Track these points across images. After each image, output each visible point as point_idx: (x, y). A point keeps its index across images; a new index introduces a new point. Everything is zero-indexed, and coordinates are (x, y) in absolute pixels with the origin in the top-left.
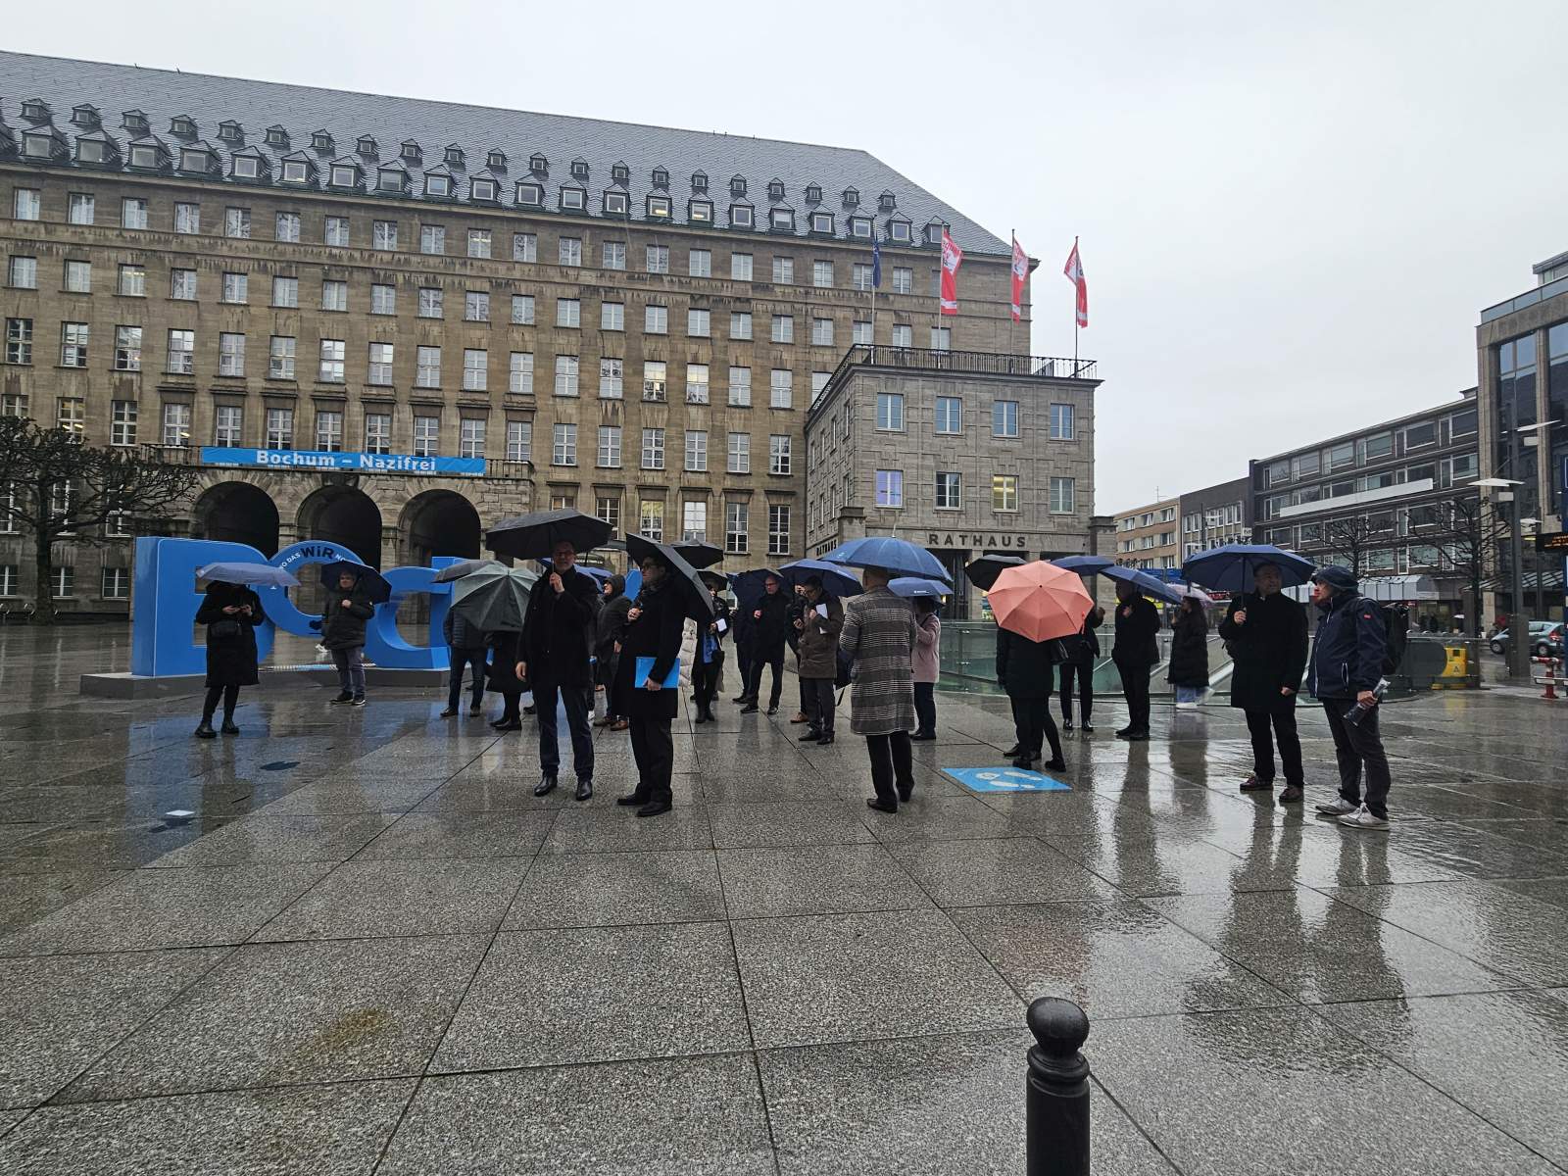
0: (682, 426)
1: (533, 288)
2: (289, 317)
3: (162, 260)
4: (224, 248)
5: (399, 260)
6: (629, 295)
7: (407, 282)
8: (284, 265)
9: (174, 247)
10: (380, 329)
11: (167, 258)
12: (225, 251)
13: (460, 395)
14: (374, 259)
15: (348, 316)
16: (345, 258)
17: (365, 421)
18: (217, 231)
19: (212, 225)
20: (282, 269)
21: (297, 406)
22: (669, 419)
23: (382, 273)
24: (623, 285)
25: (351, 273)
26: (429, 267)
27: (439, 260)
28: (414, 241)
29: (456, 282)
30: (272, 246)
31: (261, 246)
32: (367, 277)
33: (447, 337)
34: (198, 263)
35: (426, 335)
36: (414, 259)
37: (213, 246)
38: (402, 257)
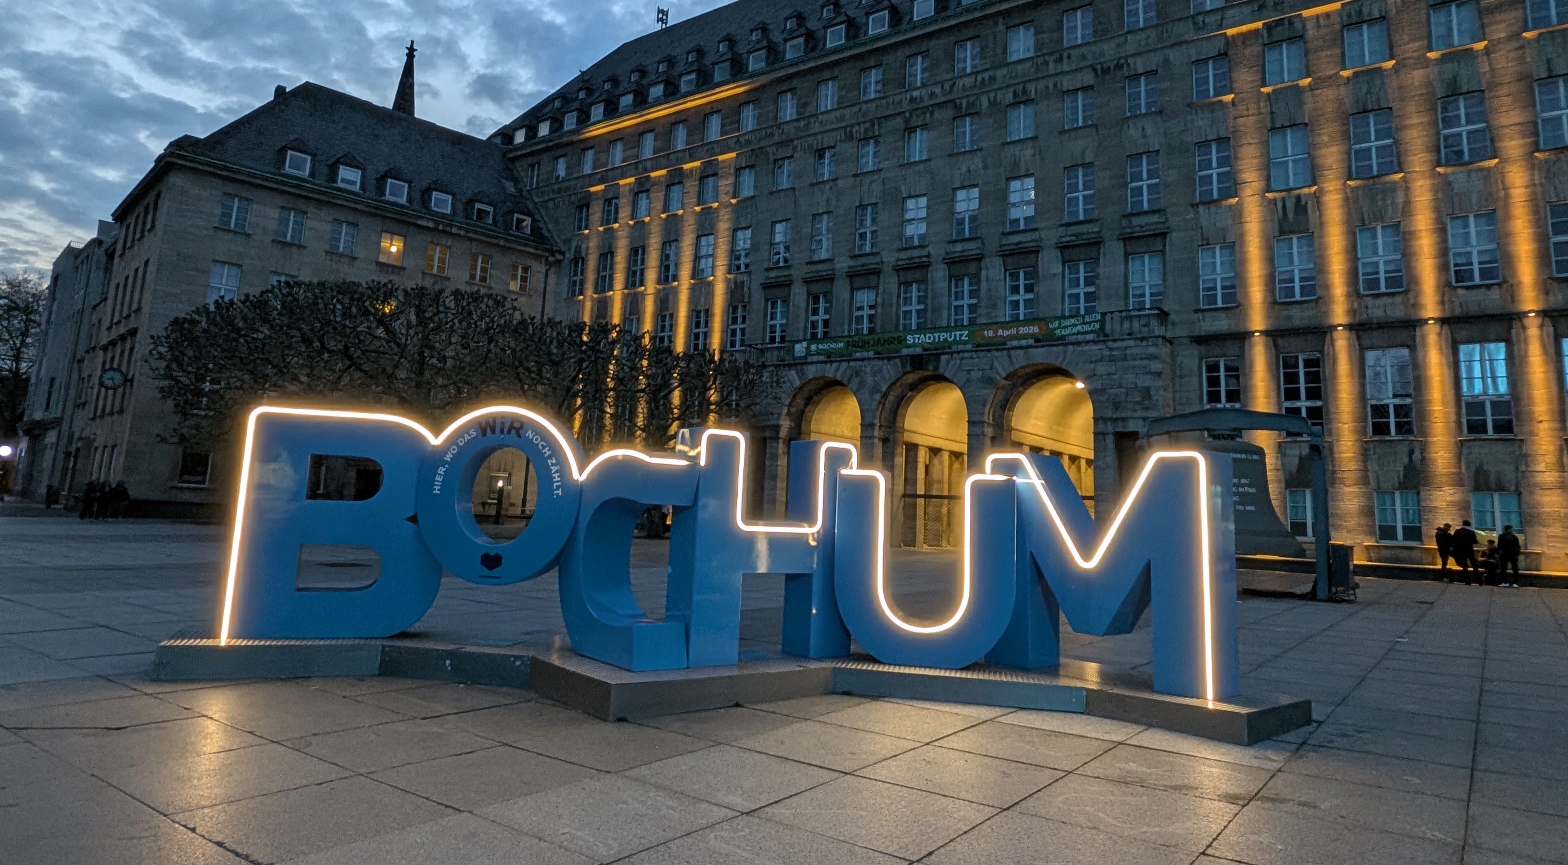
1: (1153, 61)
2: (873, 181)
3: (767, 153)
4: (817, 124)
5: (983, 79)
7: (993, 104)
8: (867, 125)
10: (964, 169)
11: (770, 150)
12: (816, 128)
13: (1061, 232)
14: (955, 89)
15: (932, 164)
16: (926, 98)
17: (950, 287)
18: (810, 110)
19: (805, 105)
20: (866, 130)
21: (881, 280)
23: (964, 102)
25: (932, 114)
26: (1017, 77)
27: (1028, 64)
28: (999, 51)
29: (1051, 87)
30: (856, 109)
31: (847, 112)
32: (947, 113)
33: (1042, 159)
34: (795, 149)
35: (1015, 164)
36: (1000, 73)
37: (807, 126)
38: (986, 75)
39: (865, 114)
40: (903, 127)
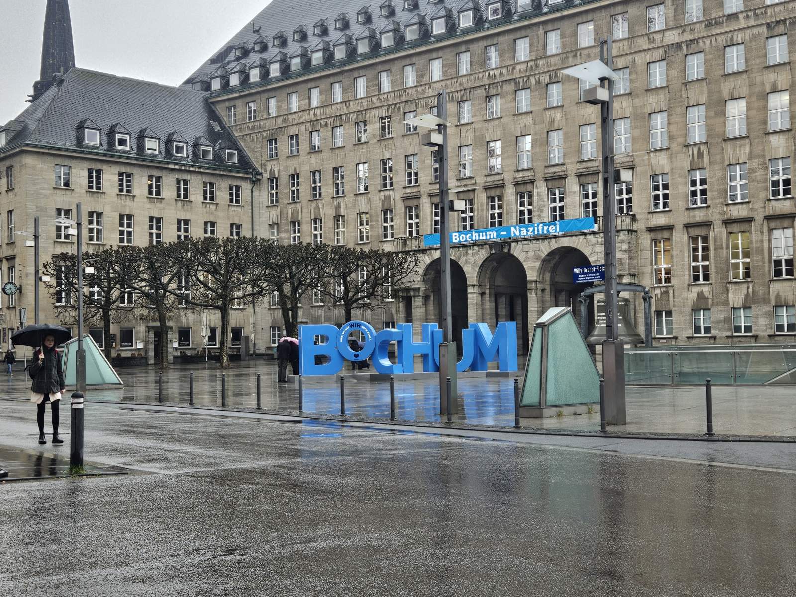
0: (764, 156)
1: (627, 60)
2: (467, 131)
3: (399, 109)
4: (430, 90)
5: (531, 66)
6: (708, 42)
7: (538, 82)
8: (462, 92)
9: (405, 98)
10: (522, 125)
11: (402, 106)
12: (430, 92)
13: (578, 166)
14: (515, 71)
15: (503, 120)
16: (498, 76)
17: (517, 198)
18: (426, 80)
19: (422, 76)
20: (462, 96)
21: (476, 196)
22: (751, 152)
23: (521, 80)
24: (702, 35)
25: (502, 87)
26: (551, 66)
27: (557, 58)
28: (540, 48)
30: (455, 80)
31: (449, 82)
32: (509, 88)
33: (566, 120)
34: (417, 106)
35: (552, 122)
36: (542, 62)
37: (424, 91)
38: (533, 63)
39: (461, 85)
40: (484, 95)
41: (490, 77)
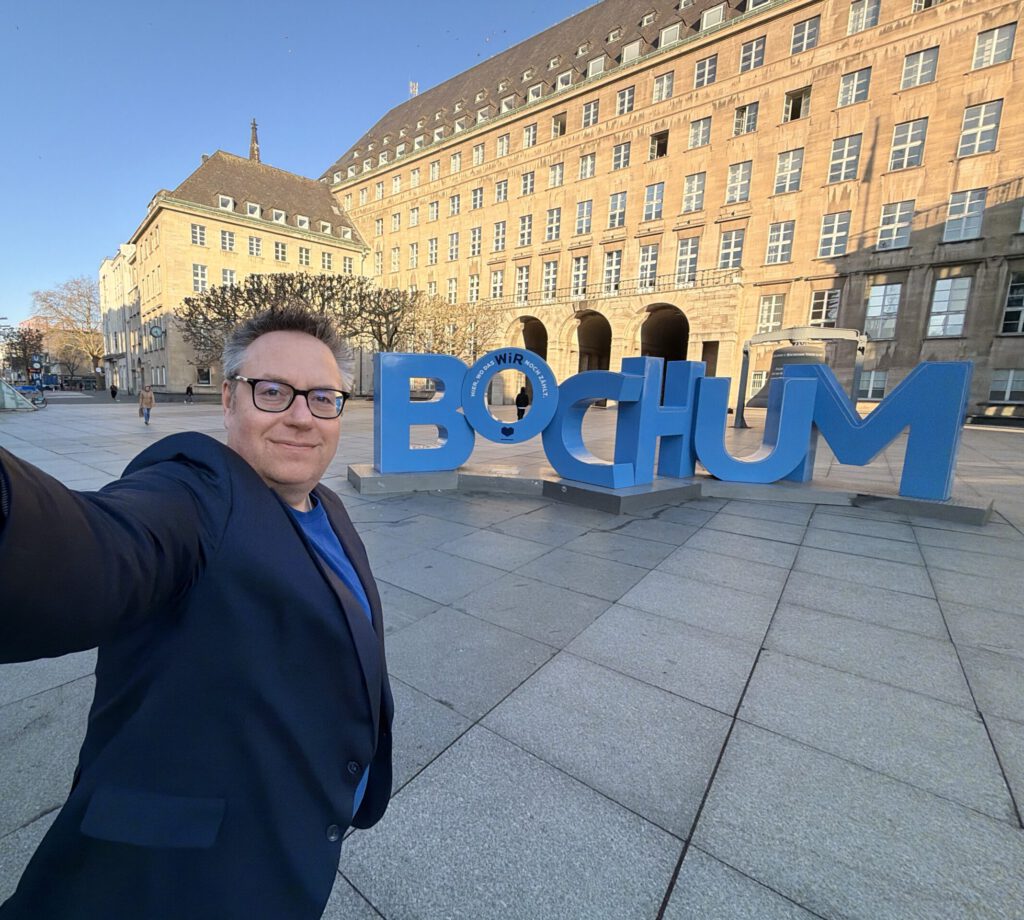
6: (880, 53)
8: (556, 155)
9: (497, 169)
10: (618, 181)
11: (494, 177)
12: (522, 160)
14: (616, 126)
15: (596, 179)
16: (595, 133)
17: (604, 258)
18: (518, 148)
20: (555, 159)
24: (873, 45)
25: (599, 145)
26: (659, 113)
27: (668, 104)
28: (648, 96)
29: (682, 118)
30: (549, 144)
31: (543, 147)
33: (670, 171)
34: (508, 174)
37: (516, 159)
38: (637, 114)
39: (555, 148)
40: (579, 155)
41: (586, 135)
